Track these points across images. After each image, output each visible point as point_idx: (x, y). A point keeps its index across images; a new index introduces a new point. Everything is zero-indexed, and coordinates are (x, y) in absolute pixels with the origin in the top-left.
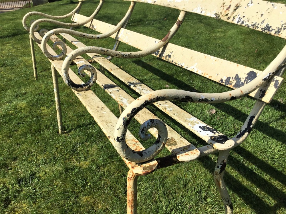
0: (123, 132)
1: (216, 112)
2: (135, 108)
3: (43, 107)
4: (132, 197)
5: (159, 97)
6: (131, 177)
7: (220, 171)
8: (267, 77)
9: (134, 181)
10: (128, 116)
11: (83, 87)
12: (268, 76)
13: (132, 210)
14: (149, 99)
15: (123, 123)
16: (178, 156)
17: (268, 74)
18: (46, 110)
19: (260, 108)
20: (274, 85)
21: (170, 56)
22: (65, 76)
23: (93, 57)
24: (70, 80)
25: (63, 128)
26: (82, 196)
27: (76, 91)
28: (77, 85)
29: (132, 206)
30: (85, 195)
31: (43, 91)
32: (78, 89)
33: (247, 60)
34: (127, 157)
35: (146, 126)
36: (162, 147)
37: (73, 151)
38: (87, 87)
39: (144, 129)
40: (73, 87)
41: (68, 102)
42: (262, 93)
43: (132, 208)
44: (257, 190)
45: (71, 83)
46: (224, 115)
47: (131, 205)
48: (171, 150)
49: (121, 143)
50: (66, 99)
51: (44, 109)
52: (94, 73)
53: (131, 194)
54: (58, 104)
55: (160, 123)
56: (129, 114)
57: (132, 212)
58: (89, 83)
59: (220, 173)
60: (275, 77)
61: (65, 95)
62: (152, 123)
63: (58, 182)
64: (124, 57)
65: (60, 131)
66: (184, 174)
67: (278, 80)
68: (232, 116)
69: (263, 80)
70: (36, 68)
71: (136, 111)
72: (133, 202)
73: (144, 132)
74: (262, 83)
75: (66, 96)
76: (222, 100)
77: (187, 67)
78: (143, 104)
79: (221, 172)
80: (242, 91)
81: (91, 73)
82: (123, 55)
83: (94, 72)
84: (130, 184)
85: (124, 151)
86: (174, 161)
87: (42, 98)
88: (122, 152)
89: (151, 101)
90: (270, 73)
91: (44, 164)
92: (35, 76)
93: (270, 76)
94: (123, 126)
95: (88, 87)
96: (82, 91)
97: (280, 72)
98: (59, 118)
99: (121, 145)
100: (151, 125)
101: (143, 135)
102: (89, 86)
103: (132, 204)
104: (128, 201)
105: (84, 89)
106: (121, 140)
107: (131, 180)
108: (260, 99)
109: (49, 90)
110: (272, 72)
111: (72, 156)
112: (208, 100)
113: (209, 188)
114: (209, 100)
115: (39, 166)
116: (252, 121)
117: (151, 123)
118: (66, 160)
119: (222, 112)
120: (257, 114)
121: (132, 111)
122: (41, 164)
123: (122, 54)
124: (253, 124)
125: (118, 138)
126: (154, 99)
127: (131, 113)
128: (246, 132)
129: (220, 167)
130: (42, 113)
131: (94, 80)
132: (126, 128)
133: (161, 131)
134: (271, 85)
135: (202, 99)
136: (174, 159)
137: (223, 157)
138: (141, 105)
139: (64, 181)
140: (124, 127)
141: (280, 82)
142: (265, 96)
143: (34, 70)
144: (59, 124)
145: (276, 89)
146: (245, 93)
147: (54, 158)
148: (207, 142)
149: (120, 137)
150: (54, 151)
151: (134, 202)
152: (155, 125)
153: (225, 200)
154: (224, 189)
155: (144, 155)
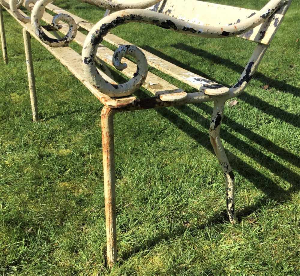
0: (91, 52)
1: (238, 103)
2: (105, 24)
3: (13, 93)
4: (108, 139)
5: (134, 15)
6: (105, 114)
7: (214, 125)
8: (265, 14)
9: (109, 118)
10: (97, 32)
11: (59, 41)
12: (267, 12)
13: (108, 157)
14: (122, 15)
15: (90, 40)
16: (161, 96)
17: (267, 11)
18: (18, 96)
19: (260, 53)
20: (274, 24)
21: (170, 11)
22: (36, 25)
23: (78, 23)
24: (41, 31)
25: (39, 116)
26: (59, 182)
27: (50, 46)
28: (50, 39)
29: (108, 151)
30: (63, 181)
31: (14, 75)
32: (52, 43)
33: (284, 51)
34: (98, 86)
35: (120, 51)
36: (141, 81)
37: (50, 139)
38: (63, 42)
39: (118, 54)
40: (45, 40)
41: (47, 88)
42: (261, 35)
43: (108, 154)
44: (271, 175)
45: (43, 35)
46: (248, 106)
47: (106, 151)
48: (155, 92)
49: (90, 65)
50: (45, 85)
51: (15, 96)
52: (72, 25)
53: (106, 135)
54: (31, 81)
55: (137, 50)
56: (98, 30)
57: (109, 159)
58: (67, 38)
59: (214, 129)
60: (276, 15)
61: (43, 81)
62: (128, 48)
63: (29, 169)
64: (111, 7)
65: (34, 117)
66: (189, 161)
67: (278, 18)
68: (256, 108)
69: (261, 17)
70: (5, 48)
71: (106, 27)
72: (108, 146)
73: (118, 57)
74: (259, 20)
75: (45, 82)
76: (212, 33)
77: (188, 21)
78: (115, 21)
79: (216, 126)
80: (236, 27)
81: (69, 25)
82: (111, 5)
83: (73, 23)
84: (104, 123)
85: (94, 77)
86: (157, 102)
87: (13, 84)
88: (92, 78)
89: (125, 18)
90: (269, 10)
91: (12, 151)
92: (4, 59)
93: (269, 13)
94: (91, 44)
95: (65, 43)
96: (57, 47)
97: (282, 11)
98: (33, 100)
99: (90, 68)
100: (126, 50)
101: (116, 62)
102: (67, 41)
103: (108, 149)
104: (103, 146)
105: (59, 45)
106: (89, 61)
107: (105, 117)
108: (259, 41)
109: (22, 74)
110: (271, 9)
111: (49, 144)
112: (194, 30)
113: (217, 173)
114: (196, 31)
115: (5, 153)
116: (251, 68)
117: (126, 48)
118: (41, 148)
119: (245, 103)
120: (256, 60)
121: (101, 27)
122: (8, 151)
123: (109, 4)
124: (252, 71)
125: (86, 58)
126: (128, 16)
127: (100, 29)
128: (244, 81)
129: (214, 121)
130: (12, 100)
131: (73, 34)
132: (95, 47)
133: (139, 61)
134: (271, 25)
135: (188, 28)
136: (157, 100)
137: (218, 108)
138: (112, 21)
139: (37, 167)
140: (93, 45)
141: (280, 20)
142: (264, 37)
143: (3, 50)
144: (33, 108)
145: (275, 28)
146: (239, 30)
147: (25, 145)
148: (199, 90)
149: (88, 57)
150: (25, 137)
151: (110, 146)
152: (131, 51)
153: (223, 165)
154: (220, 149)
155: (119, 87)
